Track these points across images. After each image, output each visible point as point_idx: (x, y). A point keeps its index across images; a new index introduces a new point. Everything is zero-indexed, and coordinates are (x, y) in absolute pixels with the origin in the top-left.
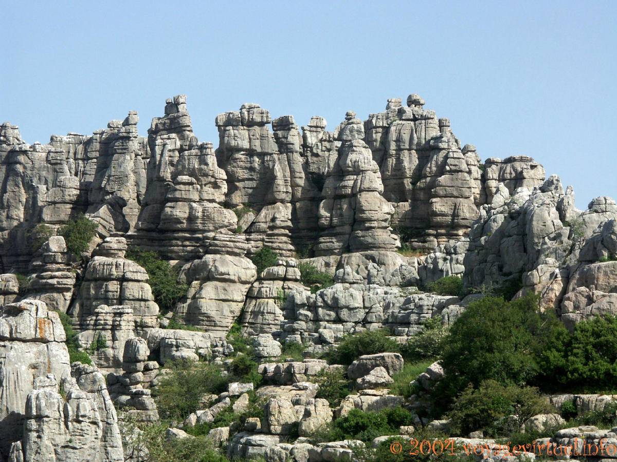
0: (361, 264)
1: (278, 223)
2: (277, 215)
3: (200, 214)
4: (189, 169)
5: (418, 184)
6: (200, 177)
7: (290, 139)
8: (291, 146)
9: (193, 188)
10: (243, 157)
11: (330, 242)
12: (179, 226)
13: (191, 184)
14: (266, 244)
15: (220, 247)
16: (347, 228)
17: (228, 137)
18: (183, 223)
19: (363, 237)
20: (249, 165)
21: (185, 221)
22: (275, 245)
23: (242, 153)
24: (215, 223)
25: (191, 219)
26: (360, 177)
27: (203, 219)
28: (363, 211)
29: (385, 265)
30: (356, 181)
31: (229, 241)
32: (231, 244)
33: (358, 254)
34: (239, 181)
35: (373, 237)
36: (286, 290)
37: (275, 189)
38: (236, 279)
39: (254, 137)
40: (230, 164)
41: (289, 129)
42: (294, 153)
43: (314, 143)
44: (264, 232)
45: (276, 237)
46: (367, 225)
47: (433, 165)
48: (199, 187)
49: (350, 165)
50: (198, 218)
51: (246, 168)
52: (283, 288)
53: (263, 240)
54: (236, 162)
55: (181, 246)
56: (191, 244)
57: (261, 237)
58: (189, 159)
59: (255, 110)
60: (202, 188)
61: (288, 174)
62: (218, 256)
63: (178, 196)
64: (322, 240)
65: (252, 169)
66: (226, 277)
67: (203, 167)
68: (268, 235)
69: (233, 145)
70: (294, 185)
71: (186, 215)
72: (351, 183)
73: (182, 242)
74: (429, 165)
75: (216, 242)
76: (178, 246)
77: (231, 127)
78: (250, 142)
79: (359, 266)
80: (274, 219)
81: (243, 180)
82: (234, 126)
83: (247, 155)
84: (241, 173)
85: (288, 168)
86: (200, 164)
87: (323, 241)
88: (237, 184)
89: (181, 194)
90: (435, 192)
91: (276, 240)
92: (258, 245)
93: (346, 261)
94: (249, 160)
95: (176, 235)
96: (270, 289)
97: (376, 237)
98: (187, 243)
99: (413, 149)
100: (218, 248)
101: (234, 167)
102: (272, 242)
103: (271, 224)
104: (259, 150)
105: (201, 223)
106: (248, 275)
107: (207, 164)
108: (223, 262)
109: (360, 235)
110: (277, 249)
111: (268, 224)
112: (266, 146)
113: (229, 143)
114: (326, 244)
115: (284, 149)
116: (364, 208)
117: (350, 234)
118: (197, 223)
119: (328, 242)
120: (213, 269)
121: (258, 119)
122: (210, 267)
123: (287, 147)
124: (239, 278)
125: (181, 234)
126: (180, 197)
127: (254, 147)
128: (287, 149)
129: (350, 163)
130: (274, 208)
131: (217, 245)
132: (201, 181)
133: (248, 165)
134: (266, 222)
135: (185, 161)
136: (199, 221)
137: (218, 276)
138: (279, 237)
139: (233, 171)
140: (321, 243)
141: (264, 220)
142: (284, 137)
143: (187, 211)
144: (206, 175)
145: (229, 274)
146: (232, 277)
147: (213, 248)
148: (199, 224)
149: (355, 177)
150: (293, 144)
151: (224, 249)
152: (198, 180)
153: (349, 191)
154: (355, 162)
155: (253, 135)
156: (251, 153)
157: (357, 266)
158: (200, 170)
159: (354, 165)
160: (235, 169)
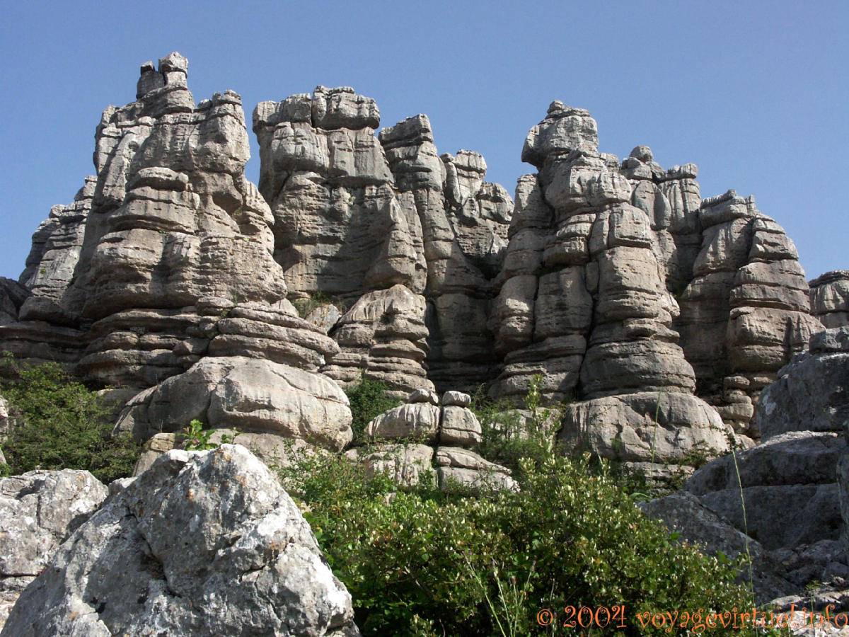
0: (624, 423)
1: (401, 323)
2: (398, 306)
3: (192, 253)
4: (173, 152)
5: (689, 287)
6: (203, 174)
7: (422, 159)
8: (426, 174)
9: (182, 198)
10: (315, 188)
11: (534, 372)
12: (132, 288)
13: (177, 186)
14: (370, 373)
15: (248, 334)
16: (577, 341)
17: (280, 139)
18: (144, 280)
19: (625, 355)
20: (328, 206)
21: (148, 275)
22: (393, 377)
23: (313, 174)
24: (237, 282)
25: (168, 268)
26: (606, 215)
27: (202, 270)
28: (622, 290)
29: (688, 425)
30: (596, 225)
31: (276, 322)
32: (283, 331)
33: (612, 400)
34: (304, 241)
35: (650, 355)
36: (445, 470)
37: (392, 251)
38: (295, 427)
39: (341, 146)
40: (283, 201)
41: (419, 143)
42: (432, 191)
43: (465, 196)
44: (365, 346)
45: (395, 359)
46: (634, 325)
47: (721, 249)
48: (197, 197)
49: (579, 190)
50: (185, 262)
51: (321, 212)
52: (436, 463)
53: (362, 365)
54: (295, 195)
55: (134, 347)
56: (162, 341)
57: (359, 356)
58: (174, 132)
59: (344, 95)
60: (205, 202)
61: (418, 229)
62: (239, 360)
63: (135, 212)
64: (512, 368)
65: (333, 215)
66: (263, 414)
67: (211, 145)
68: (376, 353)
69: (292, 152)
70: (434, 256)
71: (155, 259)
72: (585, 228)
73: (140, 335)
74: (711, 249)
75: (235, 320)
76: (126, 345)
77: (288, 124)
78: (331, 155)
79: (620, 428)
80: (390, 316)
81: (312, 240)
82: (296, 121)
83: (323, 184)
84: (308, 223)
85: (417, 218)
86: (203, 139)
87: (516, 370)
88: (298, 248)
89: (146, 208)
90: (741, 293)
91: (397, 366)
92: (351, 375)
93: (582, 416)
94: (328, 193)
95: (122, 315)
96: (398, 463)
97: (659, 357)
98: (154, 338)
99: (664, 228)
100: (240, 338)
101: (292, 207)
102: (386, 370)
103: (384, 328)
104: (352, 172)
105: (196, 281)
106: (330, 414)
107: (221, 139)
108: (254, 375)
109: (615, 350)
110: (399, 388)
111: (375, 327)
112: (369, 164)
113: (281, 149)
114: (524, 378)
115: (409, 182)
116: (624, 282)
117: (584, 356)
118: (184, 279)
119: (530, 373)
120: (221, 392)
121: (351, 111)
122: (211, 387)
123: (416, 176)
124: (304, 423)
125: (135, 313)
126: (141, 213)
127: (340, 166)
128: (417, 180)
129: (577, 186)
130: (388, 294)
131: (237, 330)
132: (205, 184)
133: (326, 206)
134: (370, 323)
135: (164, 135)
136: (190, 273)
137: (235, 412)
138: (403, 360)
139: (288, 217)
140: (512, 374)
141: (363, 318)
142: (408, 157)
143: (159, 250)
144: (219, 169)
145: (270, 407)
146: (281, 417)
147: (225, 337)
148: (189, 283)
149: (594, 216)
150: (428, 171)
151: (257, 340)
152: (196, 180)
153: (580, 246)
154: (590, 183)
155: (339, 142)
156: (333, 178)
157: (615, 429)
158: (205, 153)
159: (590, 191)
160: (293, 213)
